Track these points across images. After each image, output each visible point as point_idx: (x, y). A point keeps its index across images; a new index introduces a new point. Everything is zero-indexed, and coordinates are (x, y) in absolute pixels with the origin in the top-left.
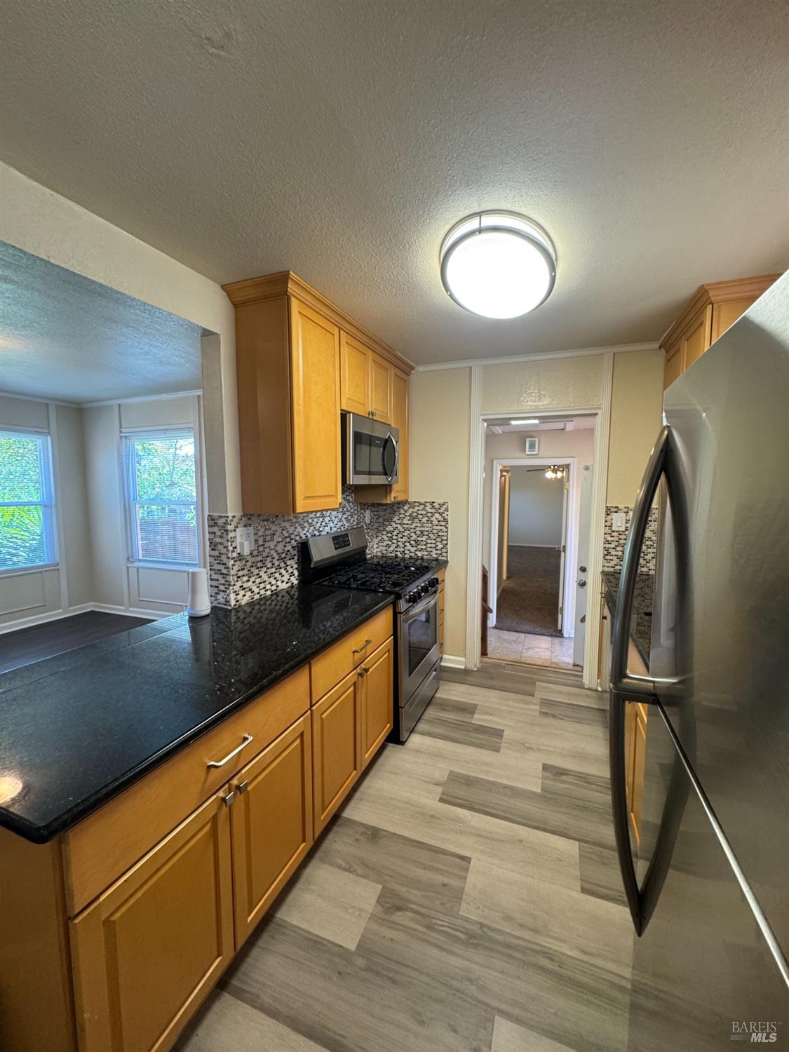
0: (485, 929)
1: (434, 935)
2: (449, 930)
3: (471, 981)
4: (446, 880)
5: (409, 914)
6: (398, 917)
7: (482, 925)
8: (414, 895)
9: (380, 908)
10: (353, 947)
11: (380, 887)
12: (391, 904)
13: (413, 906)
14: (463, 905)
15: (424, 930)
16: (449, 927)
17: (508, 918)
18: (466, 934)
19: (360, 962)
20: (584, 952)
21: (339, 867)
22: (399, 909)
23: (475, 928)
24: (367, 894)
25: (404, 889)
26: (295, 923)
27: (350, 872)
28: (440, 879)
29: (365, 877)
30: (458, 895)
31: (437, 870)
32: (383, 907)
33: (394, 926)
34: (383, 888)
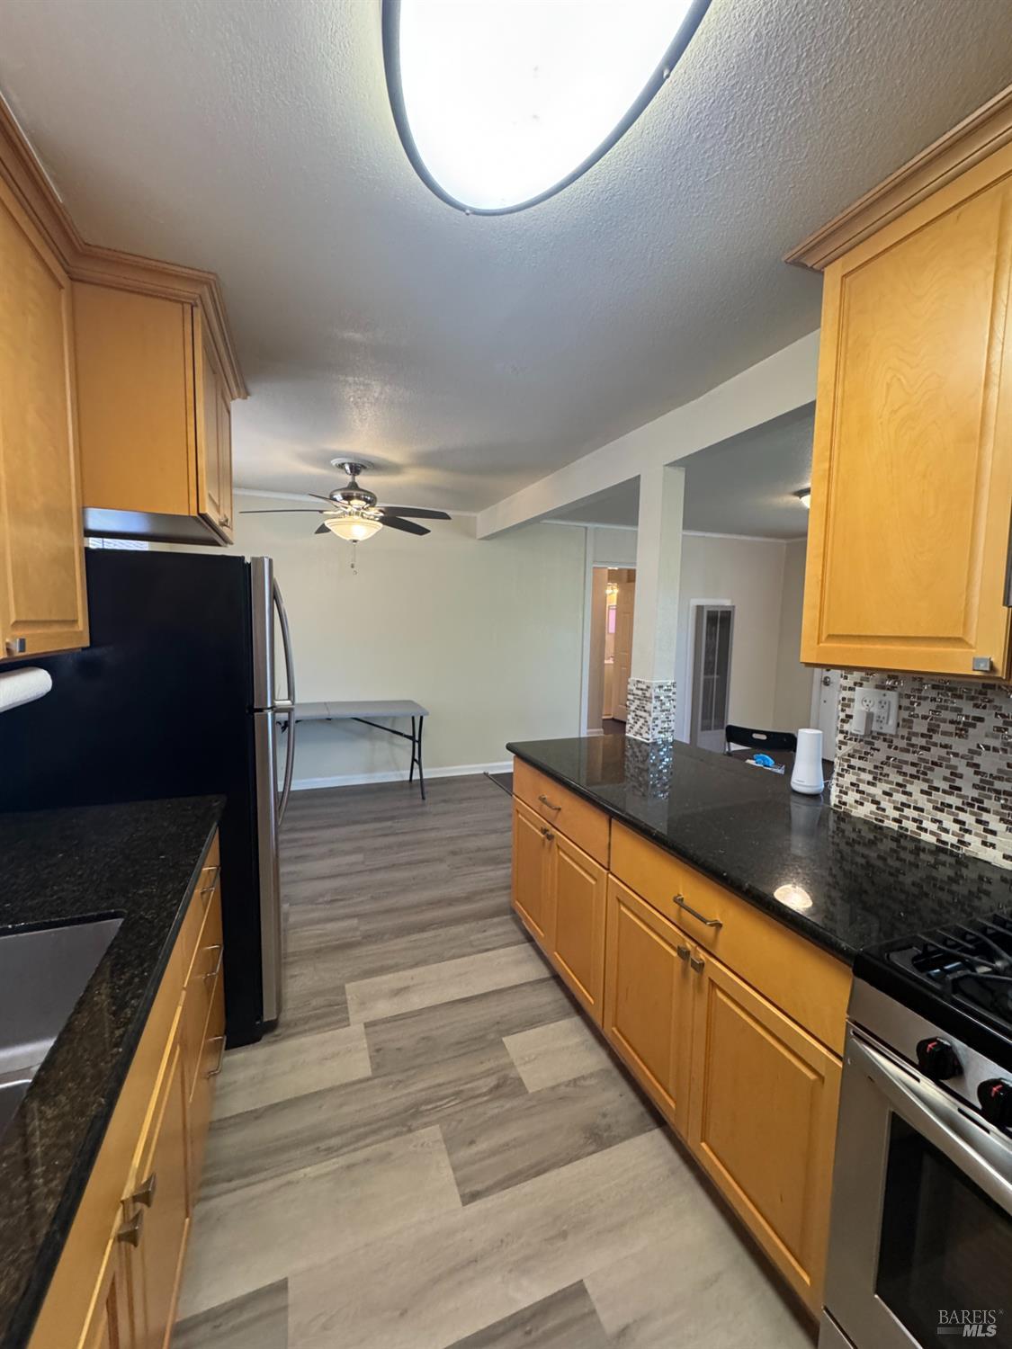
0: (405, 1129)
1: (451, 1091)
2: (439, 1104)
3: (400, 1082)
4: (474, 1149)
5: (484, 1090)
6: (492, 1081)
7: (410, 1131)
8: (494, 1109)
9: (512, 1075)
10: (504, 1039)
11: (530, 1091)
12: (508, 1086)
13: (485, 1098)
14: (440, 1136)
15: (461, 1088)
16: (441, 1106)
17: (384, 1158)
18: (421, 1112)
19: (492, 1036)
20: (289, 1183)
21: (583, 1078)
22: (497, 1087)
23: (414, 1124)
24: (536, 1078)
25: (508, 1106)
26: (560, 1022)
27: (570, 1081)
28: (483, 1145)
29: (553, 1088)
30: (451, 1144)
31: (493, 1153)
32: (511, 1078)
33: (488, 1073)
34: (527, 1092)
